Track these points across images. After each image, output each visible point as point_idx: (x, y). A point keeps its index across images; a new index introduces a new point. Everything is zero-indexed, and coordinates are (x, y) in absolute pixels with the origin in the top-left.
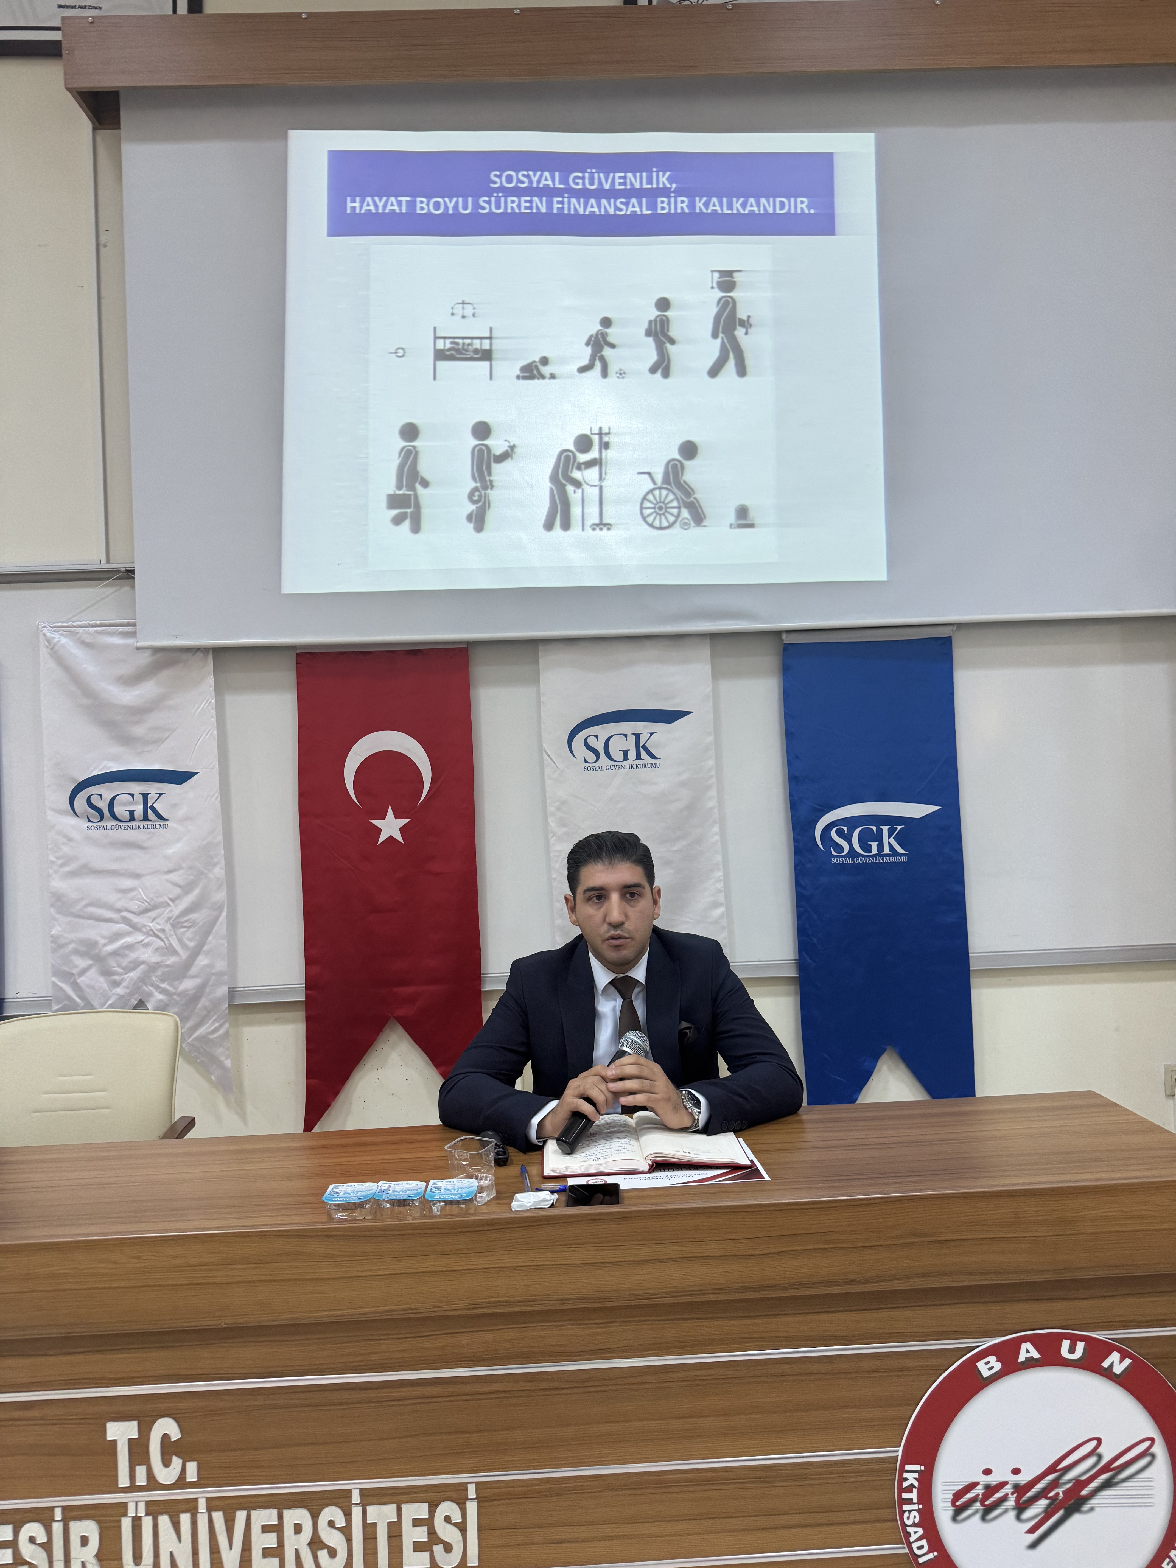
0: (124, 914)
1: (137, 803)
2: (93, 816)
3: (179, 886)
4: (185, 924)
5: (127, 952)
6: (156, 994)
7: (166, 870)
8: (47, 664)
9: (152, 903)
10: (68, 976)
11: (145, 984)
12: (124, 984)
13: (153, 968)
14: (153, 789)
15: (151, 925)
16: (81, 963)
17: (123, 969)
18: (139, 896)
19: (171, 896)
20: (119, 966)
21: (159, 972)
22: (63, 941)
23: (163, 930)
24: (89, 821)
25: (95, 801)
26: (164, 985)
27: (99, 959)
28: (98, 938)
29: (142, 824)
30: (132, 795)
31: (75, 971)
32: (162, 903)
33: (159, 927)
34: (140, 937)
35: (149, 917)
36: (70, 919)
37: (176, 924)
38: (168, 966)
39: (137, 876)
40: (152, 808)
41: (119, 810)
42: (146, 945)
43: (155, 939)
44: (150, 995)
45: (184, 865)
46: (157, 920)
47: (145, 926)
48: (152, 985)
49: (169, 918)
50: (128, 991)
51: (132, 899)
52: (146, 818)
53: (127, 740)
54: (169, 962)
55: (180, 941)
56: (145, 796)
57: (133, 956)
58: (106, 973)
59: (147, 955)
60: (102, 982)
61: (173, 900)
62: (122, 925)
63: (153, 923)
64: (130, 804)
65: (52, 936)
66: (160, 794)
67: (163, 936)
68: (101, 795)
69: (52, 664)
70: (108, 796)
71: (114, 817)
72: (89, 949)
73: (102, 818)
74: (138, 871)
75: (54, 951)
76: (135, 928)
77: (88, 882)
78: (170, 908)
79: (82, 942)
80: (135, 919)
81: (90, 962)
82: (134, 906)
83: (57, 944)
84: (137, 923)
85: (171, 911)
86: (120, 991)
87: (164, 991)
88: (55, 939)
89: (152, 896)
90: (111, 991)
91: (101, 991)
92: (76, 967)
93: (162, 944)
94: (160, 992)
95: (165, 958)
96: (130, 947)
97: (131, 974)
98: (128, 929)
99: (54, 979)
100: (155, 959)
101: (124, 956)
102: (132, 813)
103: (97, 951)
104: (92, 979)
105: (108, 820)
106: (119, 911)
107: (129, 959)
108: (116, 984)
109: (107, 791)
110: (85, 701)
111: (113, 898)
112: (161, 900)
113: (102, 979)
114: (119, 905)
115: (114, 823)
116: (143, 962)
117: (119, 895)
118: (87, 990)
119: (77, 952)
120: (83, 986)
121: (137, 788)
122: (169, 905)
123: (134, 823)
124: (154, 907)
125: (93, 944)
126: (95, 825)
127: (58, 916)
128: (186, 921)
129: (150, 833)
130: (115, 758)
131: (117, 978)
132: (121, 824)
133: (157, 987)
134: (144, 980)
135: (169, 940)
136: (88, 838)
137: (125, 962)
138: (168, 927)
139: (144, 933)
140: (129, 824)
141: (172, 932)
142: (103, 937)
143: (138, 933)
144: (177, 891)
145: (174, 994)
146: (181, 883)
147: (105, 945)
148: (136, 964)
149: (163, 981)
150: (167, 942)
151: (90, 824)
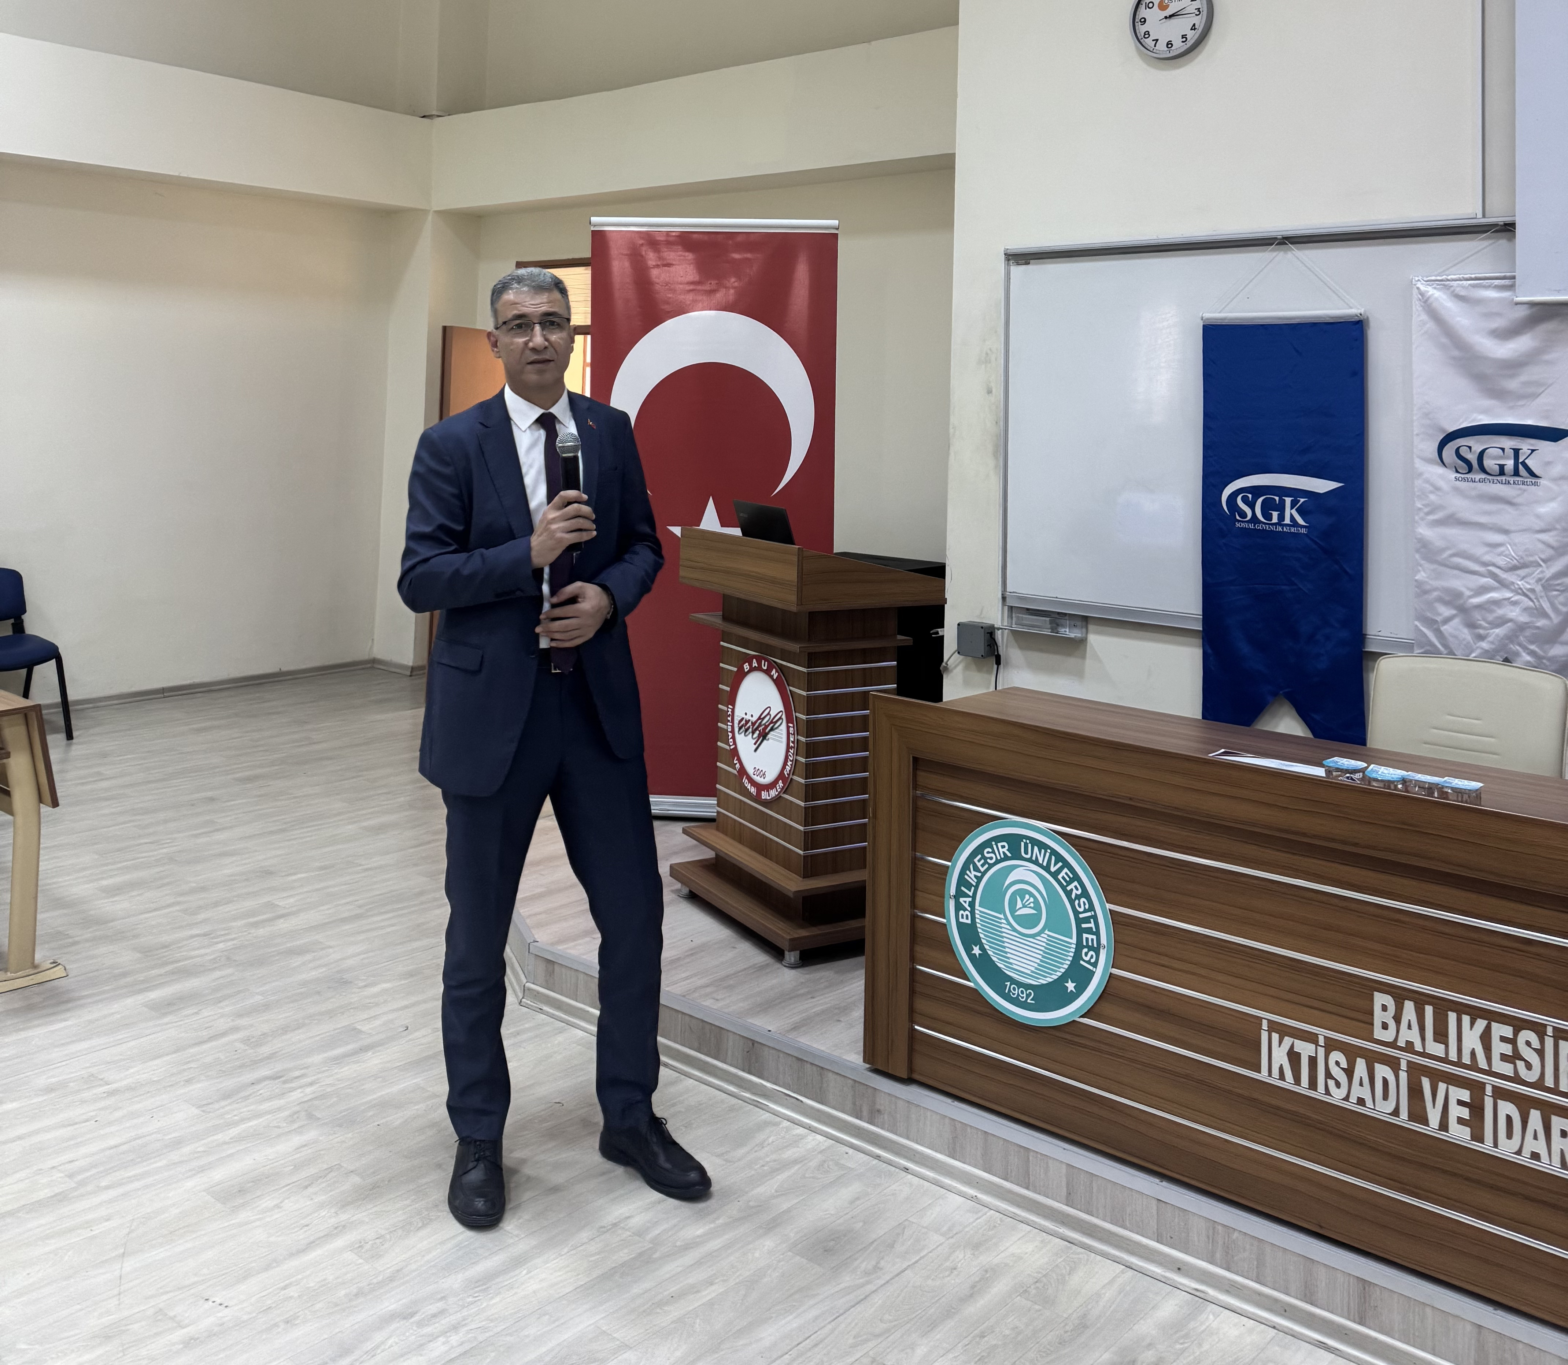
0: (1490, 568)
1: (1508, 458)
2: (1462, 468)
3: (1553, 548)
4: (1558, 588)
5: (1493, 607)
6: (1524, 654)
7: (1538, 528)
8: (1419, 316)
9: (1522, 561)
10: (1431, 623)
11: (1512, 642)
12: (1490, 639)
13: (1522, 628)
14: (1525, 445)
15: (1519, 583)
16: (1446, 611)
17: (1489, 623)
18: (1507, 552)
19: (1543, 556)
20: (1484, 620)
21: (1528, 633)
22: (1428, 587)
23: (1533, 591)
24: (1457, 472)
25: (1464, 452)
26: (1533, 647)
27: (1463, 610)
28: (1463, 589)
29: (1512, 480)
30: (1503, 449)
31: (1439, 619)
32: (1532, 562)
33: (1529, 587)
34: (1508, 595)
35: (1518, 576)
36: (1435, 566)
37: (1547, 585)
38: (1538, 628)
39: (1506, 532)
40: (1524, 463)
41: (1488, 463)
42: (1515, 603)
43: (1523, 598)
44: (1517, 654)
45: (1558, 526)
46: (1525, 580)
47: (1513, 583)
48: (1520, 645)
49: (1540, 580)
50: (1493, 646)
51: (1500, 555)
52: (1516, 473)
53: (1499, 394)
54: (1539, 624)
55: (1552, 605)
56: (1516, 452)
57: (1500, 612)
58: (1472, 625)
59: (1514, 613)
60: (1466, 634)
61: (1543, 561)
62: (1489, 579)
63: (1522, 582)
64: (1501, 458)
65: (1416, 581)
66: (1533, 451)
67: (1532, 597)
68: (1470, 448)
69: (1424, 317)
70: (1477, 448)
71: (1483, 469)
72: (1453, 599)
73: (1470, 469)
74: (1507, 527)
75: (1418, 596)
76: (1503, 584)
77: (1452, 532)
78: (1540, 569)
79: (1447, 591)
80: (1503, 575)
81: (1454, 612)
82: (1502, 561)
83: (1422, 590)
84: (1505, 579)
85: (1542, 572)
86: (1485, 645)
87: (1532, 653)
88: (1419, 584)
89: (1520, 553)
90: (1475, 644)
91: (1464, 643)
92: (1439, 614)
93: (1531, 604)
94: (1528, 654)
95: (1534, 619)
96: (1497, 603)
97: (1497, 631)
98: (1496, 584)
99: (1417, 623)
100: (1524, 618)
101: (1491, 611)
102: (1502, 467)
103: (1461, 602)
104: (1456, 629)
105: (1477, 473)
106: (1485, 564)
107: (1495, 615)
108: (1481, 638)
109: (1477, 444)
110: (1456, 353)
111: (1480, 551)
112: (1531, 559)
113: (1466, 631)
114: (1487, 558)
115: (1483, 476)
116: (1511, 620)
117: (1486, 549)
118: (1451, 639)
119: (1440, 600)
120: (1446, 634)
121: (1508, 443)
122: (1541, 566)
123: (1503, 478)
124: (1524, 566)
125: (1459, 595)
126: (1463, 476)
127: (1423, 562)
128: (1558, 585)
129: (1520, 489)
130: (1485, 411)
131: (1481, 632)
132: (1490, 478)
133: (1525, 648)
134: (1511, 637)
135: (1539, 601)
136: (1456, 489)
137: (1490, 617)
138: (1538, 588)
139: (1512, 591)
140: (1499, 478)
141: (1543, 594)
142: (1468, 589)
143: (1505, 590)
144: (1550, 552)
145: (1544, 658)
146: (1555, 544)
147: (1470, 597)
148: (1502, 621)
149: (1532, 643)
150: (1537, 603)
151: (1458, 475)
